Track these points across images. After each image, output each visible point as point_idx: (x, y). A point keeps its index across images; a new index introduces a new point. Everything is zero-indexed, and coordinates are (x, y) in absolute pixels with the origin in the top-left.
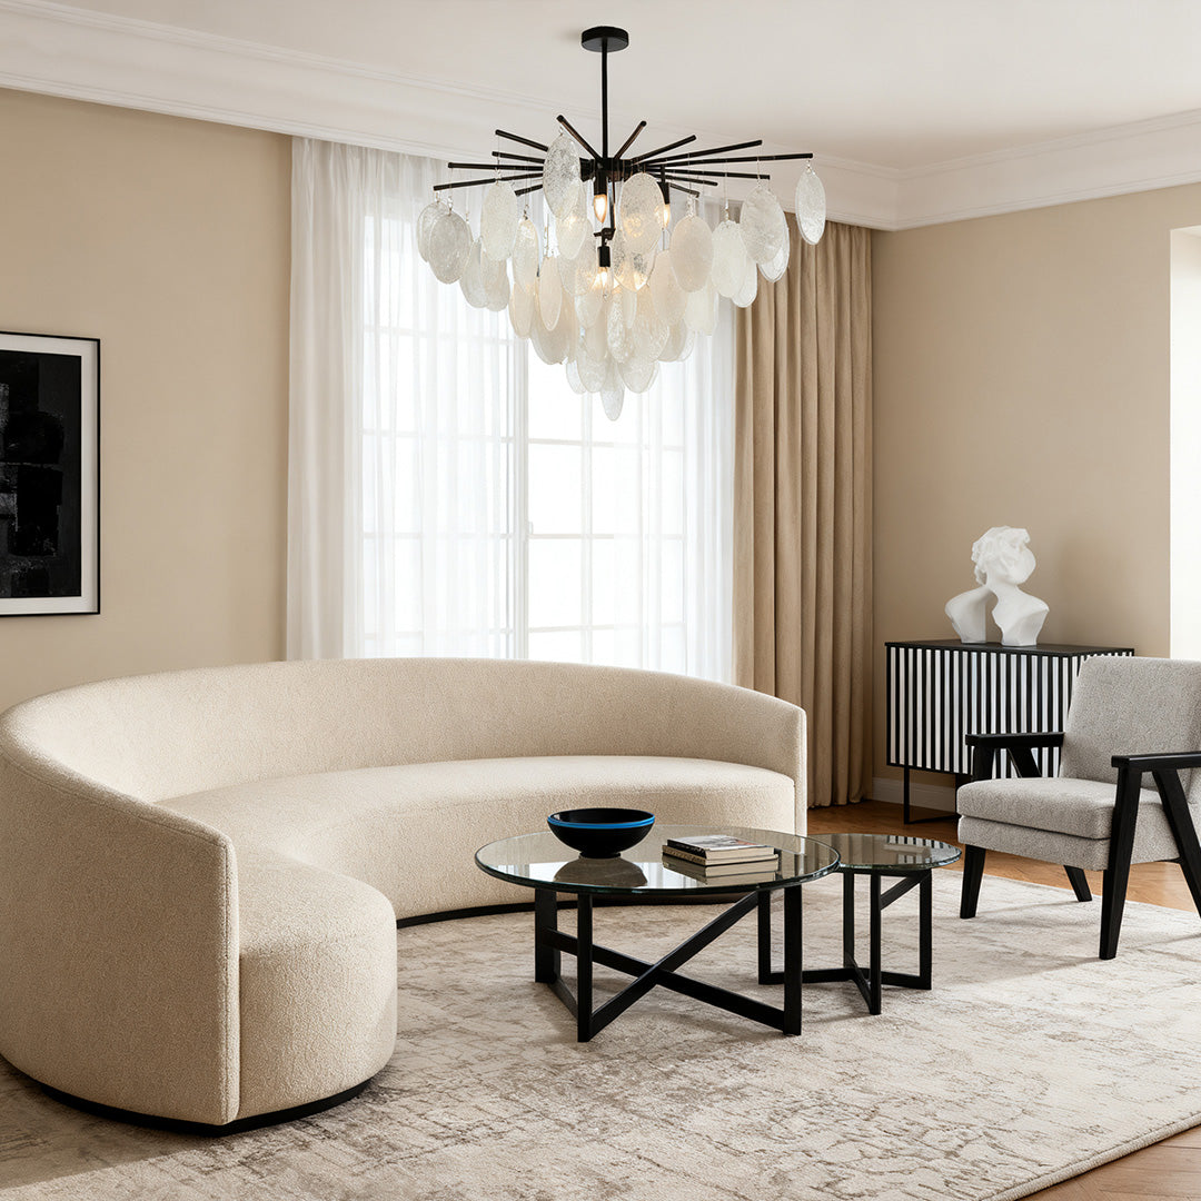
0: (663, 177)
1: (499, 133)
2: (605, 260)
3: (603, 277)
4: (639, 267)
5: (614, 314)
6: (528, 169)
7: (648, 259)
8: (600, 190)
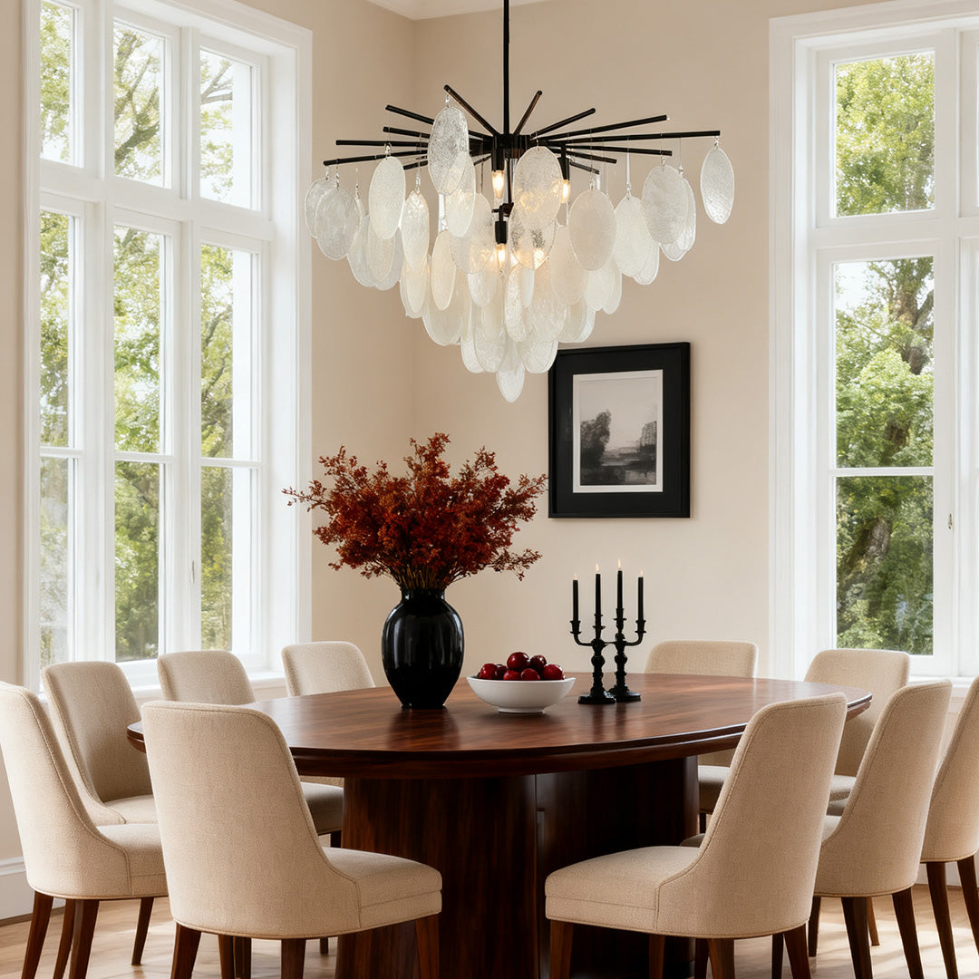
0: (563, 152)
1: (389, 108)
2: (501, 235)
3: (501, 254)
4: (538, 242)
5: (513, 291)
7: (547, 236)
8: (498, 166)
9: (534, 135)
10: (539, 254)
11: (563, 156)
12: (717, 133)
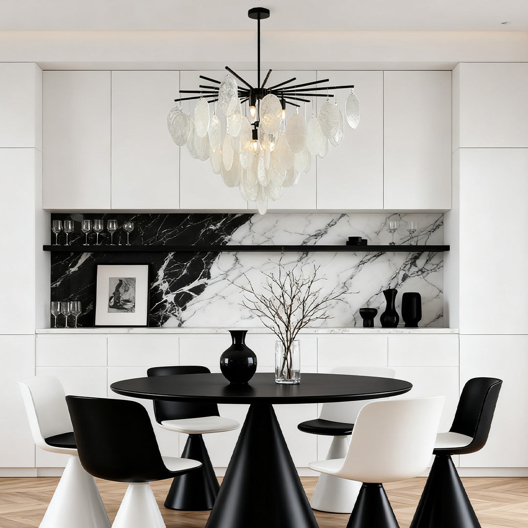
0: (282, 97)
1: (201, 77)
2: (255, 136)
3: (255, 145)
4: (272, 138)
6: (211, 92)
7: (276, 135)
8: (253, 104)
9: (268, 89)
10: (272, 145)
11: (282, 99)
12: (352, 87)
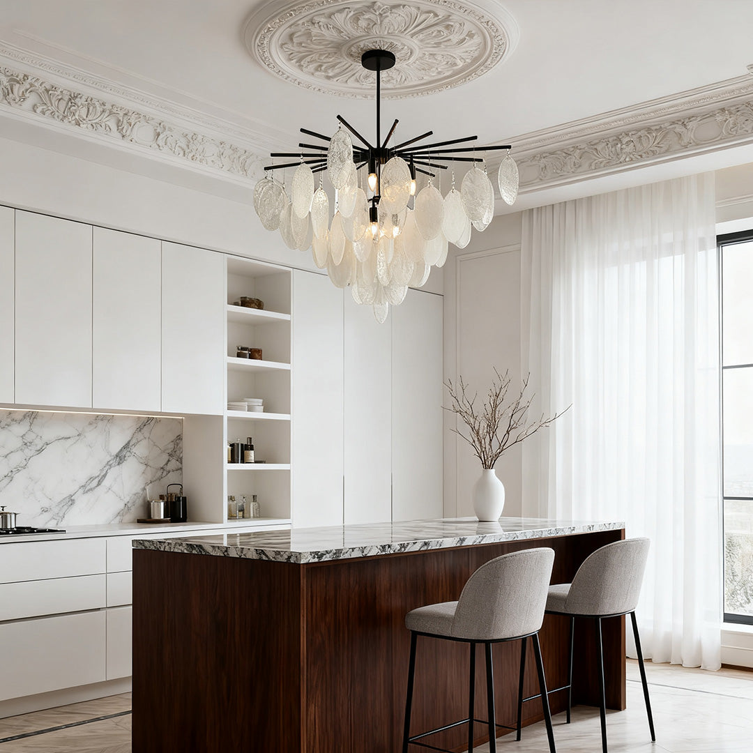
0: (412, 162)
1: (302, 130)
2: (373, 216)
3: (374, 228)
4: (395, 223)
8: (372, 170)
9: (393, 149)
10: (396, 231)
11: (412, 164)
12: (509, 147)
